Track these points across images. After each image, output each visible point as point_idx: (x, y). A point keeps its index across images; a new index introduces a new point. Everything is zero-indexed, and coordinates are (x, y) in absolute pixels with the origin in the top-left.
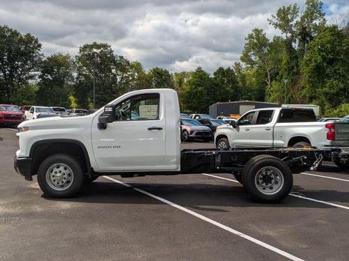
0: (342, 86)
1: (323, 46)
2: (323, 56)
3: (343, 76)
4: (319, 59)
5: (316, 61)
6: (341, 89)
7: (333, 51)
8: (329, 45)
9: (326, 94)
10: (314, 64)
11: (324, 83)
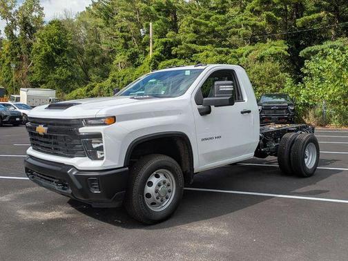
0: (70, 74)
1: (51, 37)
2: (52, 46)
3: (70, 65)
4: (49, 49)
5: (46, 50)
6: (69, 76)
7: (60, 42)
8: (56, 37)
9: (57, 80)
10: (44, 52)
11: (54, 70)
